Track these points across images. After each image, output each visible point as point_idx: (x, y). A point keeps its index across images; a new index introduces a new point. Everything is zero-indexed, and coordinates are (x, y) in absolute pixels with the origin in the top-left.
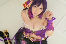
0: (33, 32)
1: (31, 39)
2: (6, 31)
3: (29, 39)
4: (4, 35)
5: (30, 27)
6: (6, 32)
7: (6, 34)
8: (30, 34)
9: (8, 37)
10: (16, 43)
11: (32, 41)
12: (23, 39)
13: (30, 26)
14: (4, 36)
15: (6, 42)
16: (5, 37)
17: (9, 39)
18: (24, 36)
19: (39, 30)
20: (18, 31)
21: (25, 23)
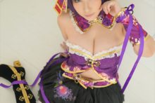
0: (91, 63)
1: (82, 82)
2: (18, 63)
4: (13, 73)
5: (84, 50)
6: (17, 66)
7: (19, 72)
8: (82, 69)
9: (23, 78)
10: (43, 92)
11: (86, 88)
12: (61, 82)
13: (83, 48)
14: (13, 77)
15: (18, 90)
16: (16, 79)
19: (109, 57)
20: (48, 64)
21: (69, 42)
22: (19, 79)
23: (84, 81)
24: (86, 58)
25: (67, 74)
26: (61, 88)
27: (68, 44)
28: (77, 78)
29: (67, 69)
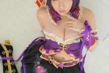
0: (62, 47)
3: (51, 62)
4: (3, 50)
5: (57, 37)
8: (55, 52)
9: (11, 55)
11: (57, 68)
12: (39, 63)
14: (3, 53)
17: (12, 61)
18: (41, 57)
22: (7, 55)
23: (56, 62)
24: (58, 43)
25: (44, 56)
26: (39, 67)
27: (45, 32)
28: (51, 60)
29: (44, 52)
